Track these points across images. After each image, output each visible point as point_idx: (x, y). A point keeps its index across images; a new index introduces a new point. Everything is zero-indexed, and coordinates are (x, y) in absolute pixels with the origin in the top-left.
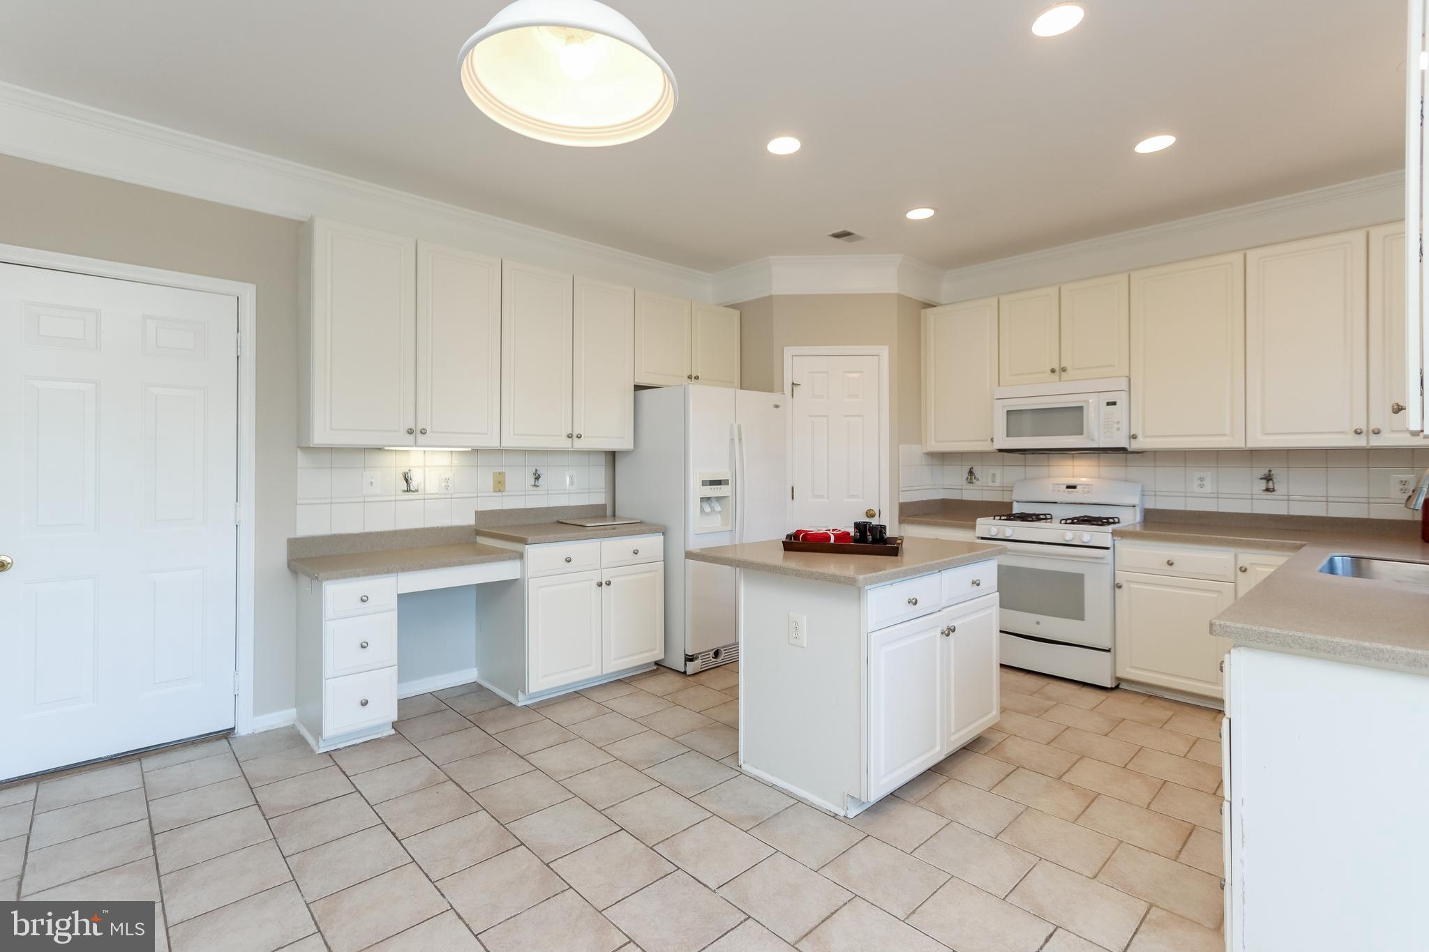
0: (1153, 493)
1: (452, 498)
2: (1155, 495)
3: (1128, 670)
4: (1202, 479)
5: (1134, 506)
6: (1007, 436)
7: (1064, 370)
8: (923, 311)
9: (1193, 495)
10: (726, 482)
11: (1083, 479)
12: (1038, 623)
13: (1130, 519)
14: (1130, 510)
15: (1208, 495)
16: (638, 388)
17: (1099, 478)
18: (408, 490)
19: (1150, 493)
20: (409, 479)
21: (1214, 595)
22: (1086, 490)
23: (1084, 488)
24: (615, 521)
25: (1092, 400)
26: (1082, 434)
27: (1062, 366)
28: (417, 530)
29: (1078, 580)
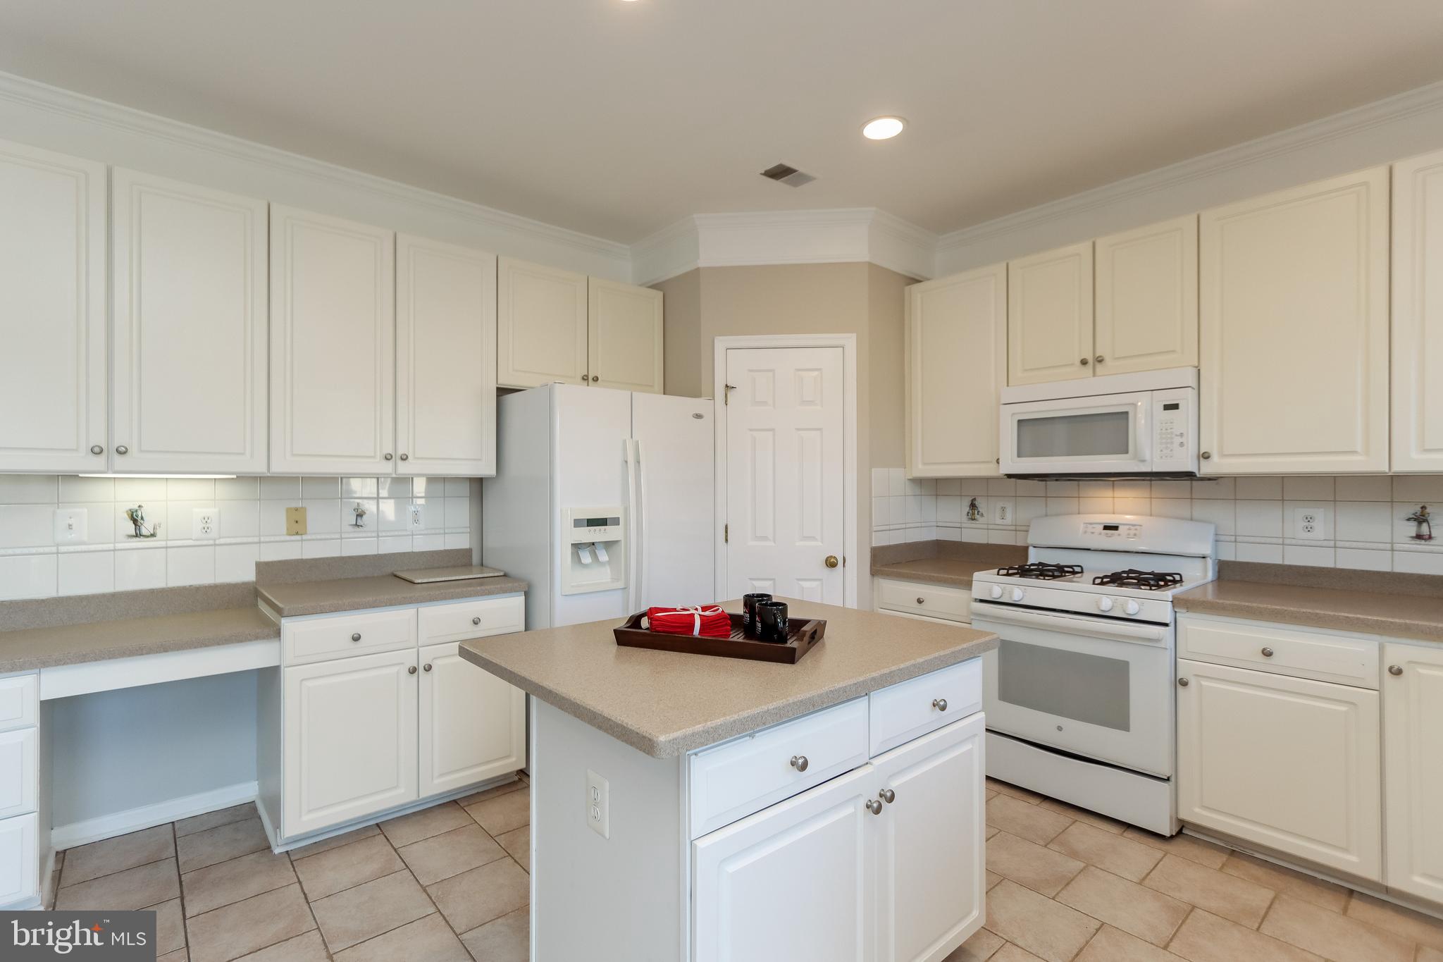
0: (1233, 538)
1: (215, 545)
2: (1236, 541)
3: (1197, 810)
4: (1309, 519)
5: (1204, 557)
6: (1019, 456)
7: (1100, 360)
8: (907, 288)
9: (1294, 542)
10: (616, 521)
11: (1128, 517)
12: (1060, 728)
13: (1197, 576)
14: (1199, 562)
15: (1319, 543)
16: (502, 392)
17: (1151, 515)
18: (138, 535)
19: (1228, 538)
20: (139, 519)
21: (1343, 708)
22: (1132, 532)
23: (1130, 529)
24: (482, 573)
25: (1142, 402)
26: (1127, 452)
27: (1097, 355)
28: (152, 591)
29: (1119, 670)
